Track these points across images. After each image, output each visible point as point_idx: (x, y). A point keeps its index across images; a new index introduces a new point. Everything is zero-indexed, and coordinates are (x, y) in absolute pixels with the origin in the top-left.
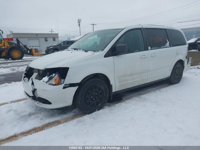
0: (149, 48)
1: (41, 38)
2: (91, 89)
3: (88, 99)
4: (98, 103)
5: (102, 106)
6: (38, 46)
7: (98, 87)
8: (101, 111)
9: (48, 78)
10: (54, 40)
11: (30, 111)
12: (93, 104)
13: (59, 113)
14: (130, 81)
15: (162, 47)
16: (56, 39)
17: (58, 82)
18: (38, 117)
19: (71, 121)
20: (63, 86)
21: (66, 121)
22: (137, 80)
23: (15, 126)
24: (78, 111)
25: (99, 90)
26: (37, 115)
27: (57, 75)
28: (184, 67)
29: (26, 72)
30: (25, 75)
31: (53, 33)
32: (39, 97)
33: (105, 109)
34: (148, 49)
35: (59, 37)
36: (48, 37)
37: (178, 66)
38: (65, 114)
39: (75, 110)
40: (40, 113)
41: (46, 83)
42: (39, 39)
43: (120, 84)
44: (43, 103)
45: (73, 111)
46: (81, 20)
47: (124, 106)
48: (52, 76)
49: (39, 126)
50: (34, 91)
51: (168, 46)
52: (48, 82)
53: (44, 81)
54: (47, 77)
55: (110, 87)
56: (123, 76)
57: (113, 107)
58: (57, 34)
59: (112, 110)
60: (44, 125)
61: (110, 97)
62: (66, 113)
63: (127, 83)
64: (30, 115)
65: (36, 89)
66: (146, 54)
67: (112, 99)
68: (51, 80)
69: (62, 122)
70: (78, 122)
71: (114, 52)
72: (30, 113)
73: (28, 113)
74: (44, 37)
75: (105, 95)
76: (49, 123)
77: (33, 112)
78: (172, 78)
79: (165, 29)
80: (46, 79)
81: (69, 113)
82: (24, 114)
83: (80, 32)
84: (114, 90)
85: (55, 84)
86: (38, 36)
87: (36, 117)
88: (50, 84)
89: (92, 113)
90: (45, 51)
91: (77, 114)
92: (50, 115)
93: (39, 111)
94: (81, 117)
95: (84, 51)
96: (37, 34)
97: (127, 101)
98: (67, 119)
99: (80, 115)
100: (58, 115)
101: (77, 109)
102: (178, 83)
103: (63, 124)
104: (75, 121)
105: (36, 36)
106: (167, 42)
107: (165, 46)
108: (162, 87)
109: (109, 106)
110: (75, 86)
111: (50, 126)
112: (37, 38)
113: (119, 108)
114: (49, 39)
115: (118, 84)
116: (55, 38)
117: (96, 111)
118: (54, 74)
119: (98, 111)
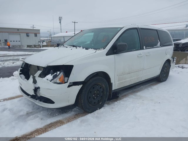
0: (144, 47)
1: (22, 33)
2: (94, 88)
3: (90, 98)
4: (99, 102)
5: (103, 104)
6: (19, 41)
7: (99, 85)
8: (102, 110)
9: (52, 76)
10: (36, 35)
11: (28, 110)
12: (95, 103)
13: (59, 112)
14: (128, 80)
15: (155, 47)
16: (38, 34)
17: (62, 80)
18: (38, 117)
19: (74, 121)
20: (67, 84)
21: (69, 120)
22: (133, 78)
23: (14, 127)
24: (79, 109)
25: (101, 88)
26: (36, 114)
27: (62, 73)
28: (170, 66)
29: (22, 69)
30: (20, 72)
31: (34, 28)
32: (41, 96)
33: (106, 108)
34: (143, 49)
35: (40, 33)
36: (30, 33)
37: (166, 64)
38: (65, 113)
39: (75, 109)
40: (39, 113)
41: (51, 81)
42: (20, 34)
43: (119, 82)
44: (44, 102)
45: (73, 109)
46: (62, 18)
47: (123, 104)
48: (57, 74)
49: (41, 127)
50: (36, 90)
51: (159, 46)
52: (52, 81)
53: (47, 80)
54: (50, 75)
55: (110, 85)
56: (122, 74)
57: (112, 105)
58: (39, 30)
59: (113, 108)
60: (46, 126)
61: (110, 95)
62: (67, 112)
63: (125, 81)
64: (28, 114)
65: (39, 88)
66: (142, 53)
67: (111, 97)
68: (56, 79)
69: (65, 122)
70: (81, 122)
71: (115, 50)
72: (27, 112)
73: (25, 112)
74: (25, 33)
75: (105, 93)
76: (51, 124)
77: (31, 112)
78: (161, 76)
79: (157, 30)
80: (50, 77)
81: (69, 112)
82: (22, 113)
83: (61, 30)
84: (114, 88)
85: (59, 82)
86: (20, 31)
87: (35, 117)
88: (55, 83)
89: (94, 112)
90: (26, 46)
91: (79, 113)
92: (50, 115)
93: (37, 110)
94: (83, 116)
95: (84, 49)
96: (18, 29)
97: (125, 99)
98: (69, 118)
99: (81, 113)
100: (58, 115)
101: (77, 107)
102: (165, 81)
103: (67, 124)
104: (79, 120)
105: (18, 31)
106: (158, 42)
107: (157, 46)
108: (152, 85)
109: (108, 104)
110: (80, 85)
111: (53, 127)
112: (18, 33)
113: (119, 106)
114: (30, 34)
115: (117, 83)
116: (36, 34)
117: (97, 110)
118: (58, 72)
119: (99, 109)
